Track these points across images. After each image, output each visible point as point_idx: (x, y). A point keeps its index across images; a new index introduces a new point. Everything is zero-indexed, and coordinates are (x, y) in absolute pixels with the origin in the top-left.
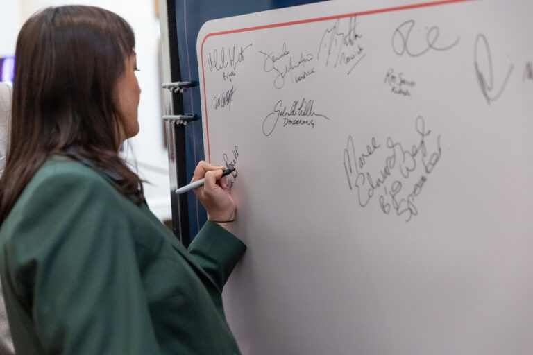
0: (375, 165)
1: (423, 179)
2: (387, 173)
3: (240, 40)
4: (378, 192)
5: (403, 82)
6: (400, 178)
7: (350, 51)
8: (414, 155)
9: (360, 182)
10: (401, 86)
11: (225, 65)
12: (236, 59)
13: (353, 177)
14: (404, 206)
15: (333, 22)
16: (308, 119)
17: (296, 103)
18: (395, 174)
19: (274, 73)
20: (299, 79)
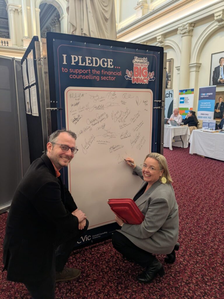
0: (118, 115)
1: (127, 116)
2: (120, 116)
3: (82, 92)
4: (118, 119)
5: (124, 102)
7: (113, 97)
8: (125, 113)
9: (115, 118)
10: (124, 103)
11: (76, 97)
12: (81, 96)
13: (113, 118)
14: (123, 121)
15: (109, 92)
16: (103, 108)
17: (99, 105)
18: (122, 116)
19: (94, 100)
20: (101, 101)
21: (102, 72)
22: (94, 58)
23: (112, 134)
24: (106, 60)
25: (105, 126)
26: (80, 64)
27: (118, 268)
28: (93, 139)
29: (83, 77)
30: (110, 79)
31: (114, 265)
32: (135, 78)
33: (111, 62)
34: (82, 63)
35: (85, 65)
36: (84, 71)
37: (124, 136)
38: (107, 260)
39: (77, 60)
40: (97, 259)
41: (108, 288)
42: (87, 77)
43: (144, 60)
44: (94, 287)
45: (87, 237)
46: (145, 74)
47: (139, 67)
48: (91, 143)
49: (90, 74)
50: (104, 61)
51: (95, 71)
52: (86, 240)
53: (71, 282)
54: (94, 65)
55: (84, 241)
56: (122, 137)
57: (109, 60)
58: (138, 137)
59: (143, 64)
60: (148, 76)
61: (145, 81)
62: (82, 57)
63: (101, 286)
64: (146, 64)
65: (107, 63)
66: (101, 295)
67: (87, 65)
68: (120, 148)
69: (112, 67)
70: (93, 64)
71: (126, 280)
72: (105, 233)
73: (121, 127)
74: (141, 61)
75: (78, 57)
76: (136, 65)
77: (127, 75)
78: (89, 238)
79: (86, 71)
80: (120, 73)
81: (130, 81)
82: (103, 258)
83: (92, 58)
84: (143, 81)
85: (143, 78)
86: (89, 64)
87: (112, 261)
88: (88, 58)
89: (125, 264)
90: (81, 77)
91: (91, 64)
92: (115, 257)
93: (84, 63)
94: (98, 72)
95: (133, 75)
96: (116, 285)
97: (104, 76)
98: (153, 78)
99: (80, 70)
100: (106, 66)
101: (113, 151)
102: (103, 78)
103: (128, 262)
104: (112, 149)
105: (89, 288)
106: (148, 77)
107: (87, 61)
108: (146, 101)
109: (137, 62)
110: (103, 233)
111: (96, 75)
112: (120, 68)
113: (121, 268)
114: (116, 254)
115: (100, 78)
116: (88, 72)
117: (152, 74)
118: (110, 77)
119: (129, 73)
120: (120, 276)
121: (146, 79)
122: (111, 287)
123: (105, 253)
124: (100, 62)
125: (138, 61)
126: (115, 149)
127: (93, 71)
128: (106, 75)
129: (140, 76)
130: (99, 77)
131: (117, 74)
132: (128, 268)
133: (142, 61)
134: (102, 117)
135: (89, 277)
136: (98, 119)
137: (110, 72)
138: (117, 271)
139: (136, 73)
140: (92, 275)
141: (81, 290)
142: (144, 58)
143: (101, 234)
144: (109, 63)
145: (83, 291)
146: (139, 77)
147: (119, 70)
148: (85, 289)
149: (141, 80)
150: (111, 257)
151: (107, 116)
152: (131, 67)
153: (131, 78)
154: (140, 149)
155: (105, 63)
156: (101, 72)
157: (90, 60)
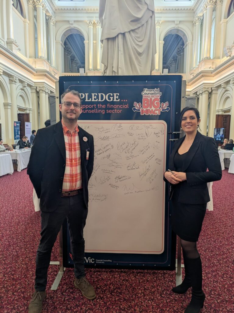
0: (124, 147)
1: (134, 148)
2: (127, 147)
3: (89, 125)
4: (125, 150)
6: (130, 148)
7: (119, 129)
8: (133, 145)
9: (121, 149)
10: (131, 135)
12: (87, 128)
13: (119, 149)
14: (130, 152)
15: (116, 124)
16: (108, 139)
17: (105, 137)
19: (99, 131)
20: (106, 133)
21: (108, 105)
22: (100, 94)
23: (118, 164)
24: (112, 94)
25: (110, 156)
26: (87, 100)
27: (102, 296)
28: (98, 167)
29: (89, 112)
30: (116, 111)
31: (101, 293)
32: (145, 109)
33: (118, 96)
34: (88, 99)
35: (91, 100)
36: (90, 106)
37: (132, 167)
38: (98, 286)
39: (83, 97)
40: (92, 282)
41: (78, 308)
42: (92, 111)
43: (156, 91)
44: (69, 303)
45: (90, 259)
46: (157, 105)
47: (149, 98)
48: (96, 171)
49: (96, 109)
50: (109, 96)
51: (100, 106)
52: (90, 262)
53: (57, 292)
54: (100, 100)
55: (87, 262)
56: (129, 168)
57: (115, 94)
58: (147, 169)
59: (154, 95)
60: (161, 106)
61: (156, 112)
62: (88, 94)
63: (75, 305)
64: (158, 95)
65: (113, 97)
66: (68, 311)
67: (93, 100)
68: (127, 179)
69: (119, 100)
70: (98, 100)
71: (98, 309)
72: (109, 261)
73: (128, 158)
74: (152, 92)
75: (85, 94)
76: (145, 96)
77: (135, 107)
78: (93, 261)
79: (92, 106)
80: (126, 106)
81: (138, 113)
82: (97, 283)
83: (98, 94)
84: (154, 112)
85: (153, 109)
86: (95, 99)
87: (102, 289)
88: (94, 95)
89: (110, 296)
90: (87, 111)
91: (97, 100)
92: (107, 287)
93: (90, 99)
94: (104, 106)
95: (142, 107)
96: (86, 309)
97: (109, 109)
98: (167, 109)
99: (86, 106)
100: (112, 100)
101: (118, 181)
102: (109, 111)
103: (116, 295)
104: (117, 179)
105: (65, 302)
106: (160, 108)
107: (93, 97)
108: (158, 132)
109: (146, 94)
110: (107, 261)
111: (101, 109)
112: (126, 101)
113: (104, 297)
114: (111, 284)
115: (106, 112)
116: (94, 106)
117: (165, 105)
118: (116, 110)
119: (137, 106)
120: (97, 304)
121: (157, 110)
122: (82, 309)
123: (102, 279)
124: (106, 97)
125: (148, 92)
126: (121, 179)
127: (98, 105)
128: (112, 109)
129: (151, 107)
130: (104, 111)
131: (124, 107)
132: (110, 300)
133: (154, 92)
134: (108, 148)
135: (72, 294)
136: (103, 150)
137: (116, 106)
138: (98, 298)
139: (146, 105)
140: (76, 293)
141: (59, 301)
142: (156, 89)
143: (105, 261)
144: (115, 97)
145: (59, 302)
146: (149, 108)
147: (126, 103)
148: (62, 301)
149: (152, 111)
150: (104, 285)
151: (112, 146)
152: (139, 99)
153: (139, 110)
154: (150, 183)
155: (110, 98)
156: (106, 106)
157: (96, 96)
